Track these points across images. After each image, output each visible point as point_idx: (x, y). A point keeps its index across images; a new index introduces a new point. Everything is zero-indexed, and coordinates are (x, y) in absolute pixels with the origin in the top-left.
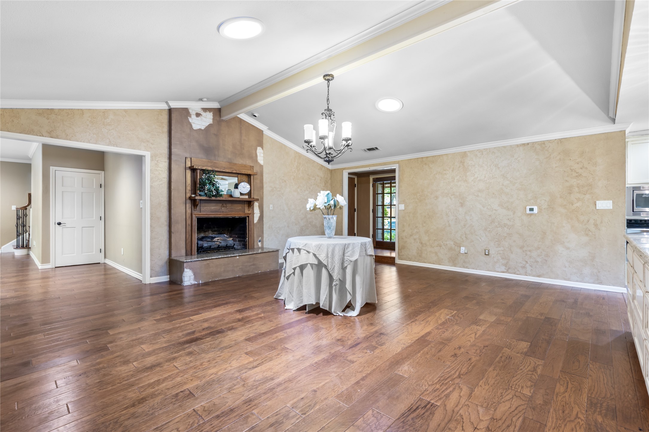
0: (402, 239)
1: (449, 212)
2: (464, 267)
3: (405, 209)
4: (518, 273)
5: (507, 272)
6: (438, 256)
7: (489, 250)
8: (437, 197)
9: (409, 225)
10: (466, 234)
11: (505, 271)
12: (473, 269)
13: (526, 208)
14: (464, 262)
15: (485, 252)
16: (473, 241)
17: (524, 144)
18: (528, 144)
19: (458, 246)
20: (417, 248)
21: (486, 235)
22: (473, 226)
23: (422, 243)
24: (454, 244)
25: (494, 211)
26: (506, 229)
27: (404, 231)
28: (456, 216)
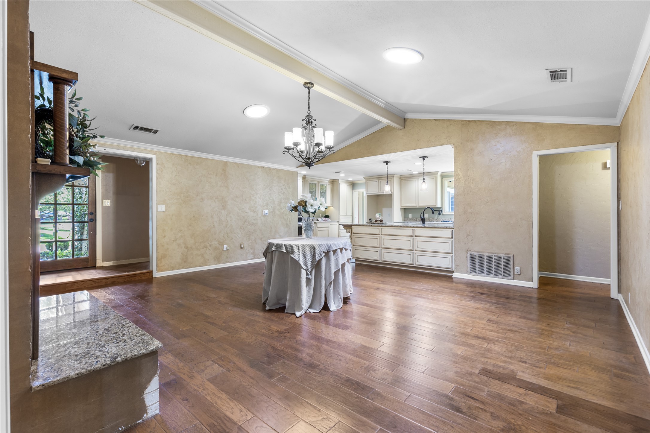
0: (163, 246)
1: (214, 214)
2: (227, 262)
3: (166, 210)
4: (259, 257)
5: (254, 258)
6: (204, 258)
7: (243, 244)
8: (203, 199)
9: (171, 229)
10: (227, 233)
11: (253, 257)
12: (233, 262)
13: (263, 211)
14: (227, 258)
15: (241, 246)
16: (233, 239)
17: (261, 167)
18: (264, 167)
19: (221, 245)
20: (182, 253)
21: (241, 233)
22: (233, 226)
23: (187, 248)
24: (218, 244)
25: (246, 213)
26: (253, 226)
27: (165, 236)
28: (219, 218)
